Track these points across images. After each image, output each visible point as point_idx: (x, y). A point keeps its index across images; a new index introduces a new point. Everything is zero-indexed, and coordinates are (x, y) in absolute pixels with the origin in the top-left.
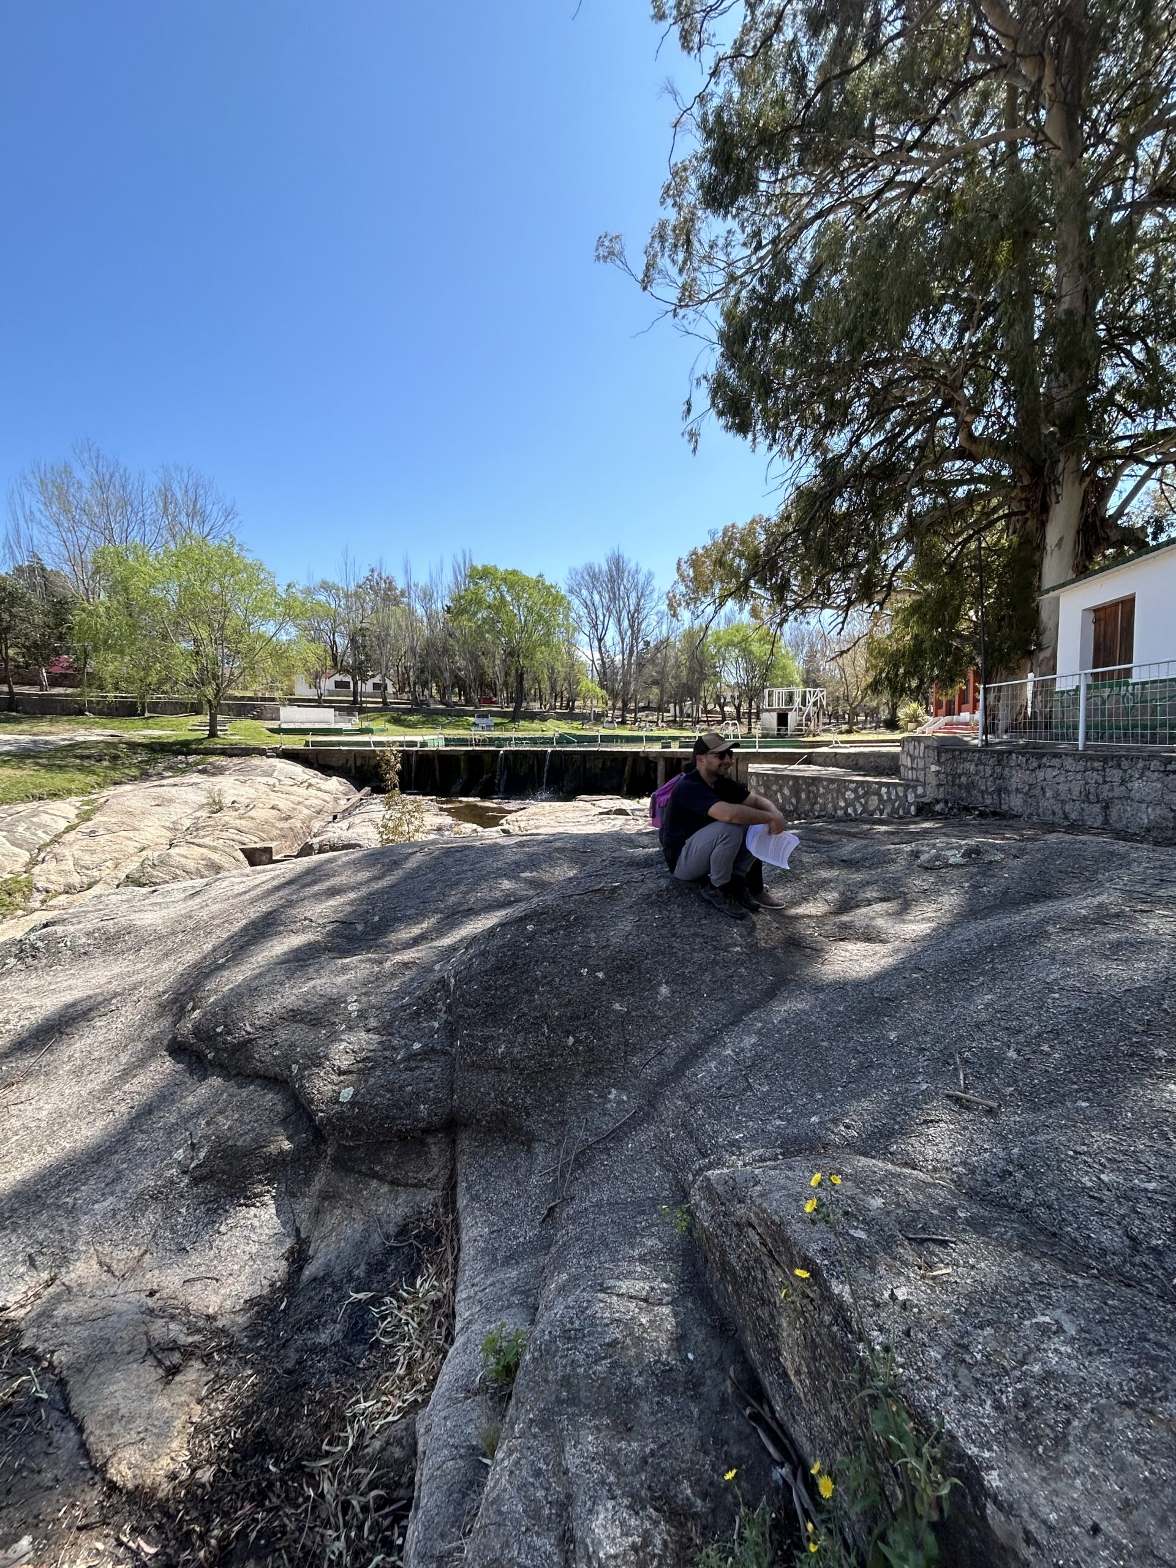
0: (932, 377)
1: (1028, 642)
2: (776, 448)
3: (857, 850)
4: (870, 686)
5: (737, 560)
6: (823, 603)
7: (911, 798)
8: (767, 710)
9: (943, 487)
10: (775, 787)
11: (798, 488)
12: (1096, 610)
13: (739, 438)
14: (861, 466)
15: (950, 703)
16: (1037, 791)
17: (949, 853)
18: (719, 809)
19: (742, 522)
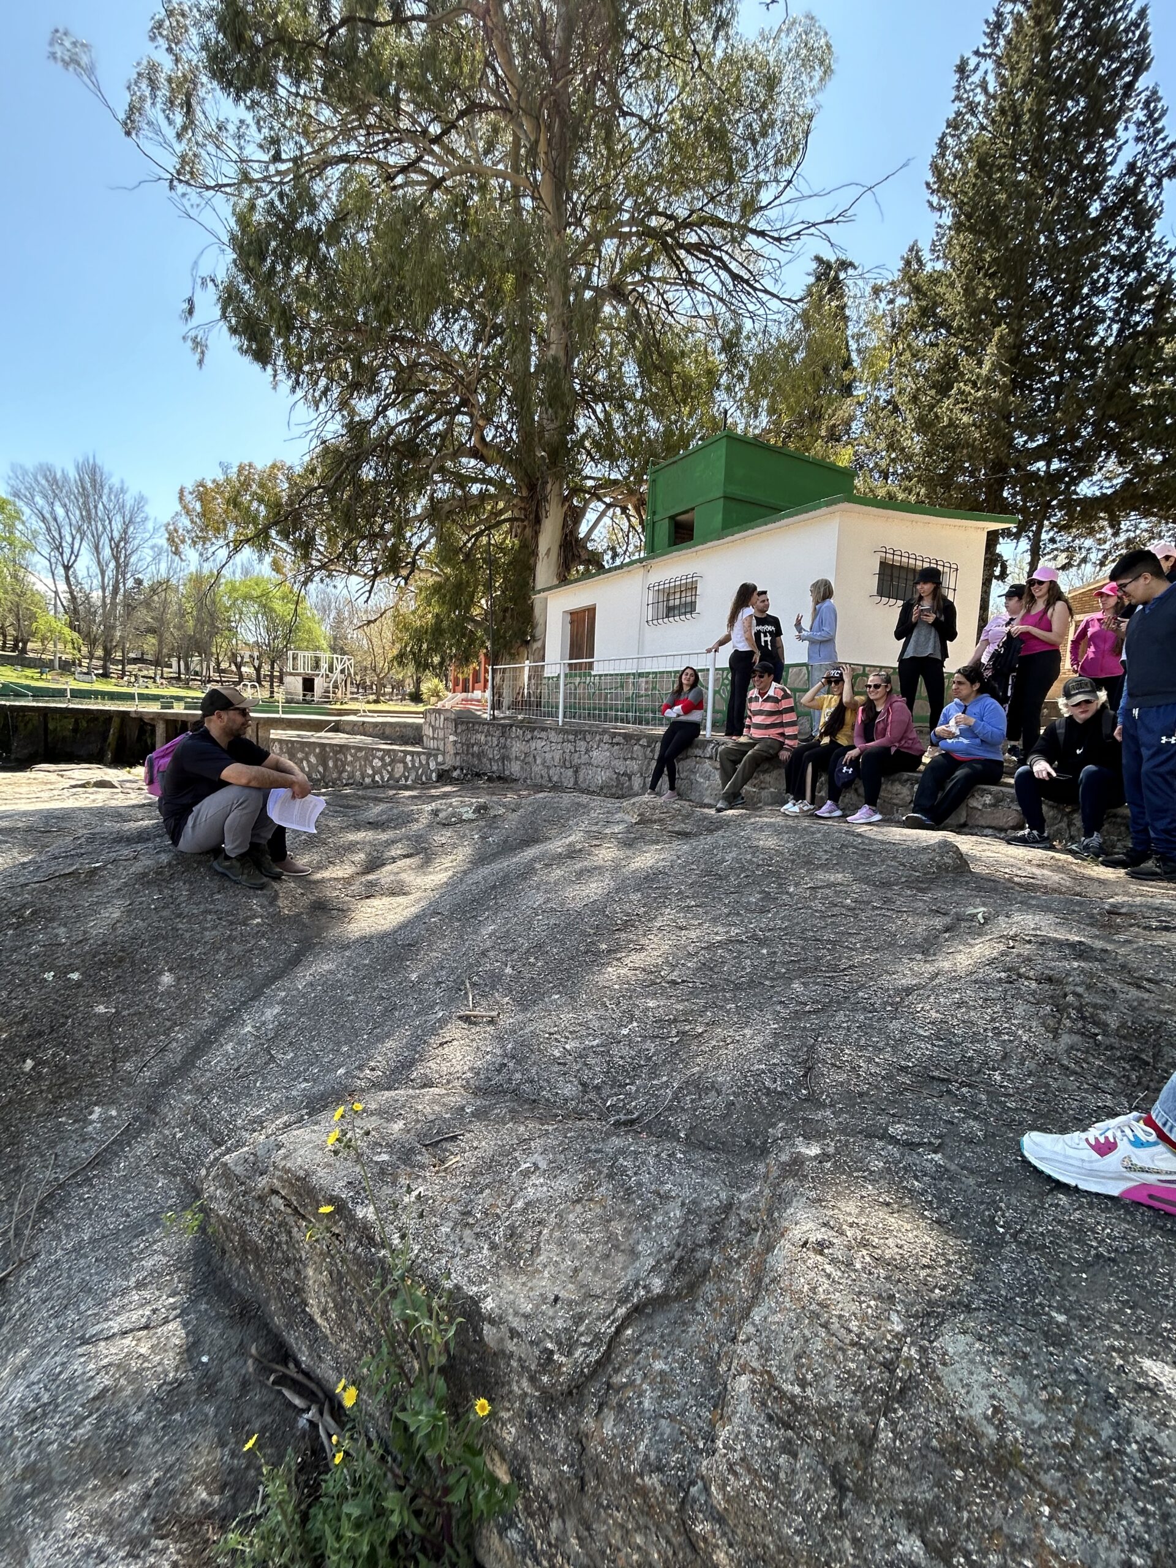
0: (451, 373)
1: (525, 633)
2: (300, 393)
3: (383, 812)
4: (395, 658)
5: (255, 504)
6: (350, 569)
7: (432, 766)
8: (291, 674)
9: (462, 481)
10: (300, 755)
11: (324, 442)
12: (572, 613)
13: (257, 367)
14: (387, 438)
15: (466, 681)
16: (531, 759)
17: (463, 810)
18: (233, 772)
19: (262, 463)
